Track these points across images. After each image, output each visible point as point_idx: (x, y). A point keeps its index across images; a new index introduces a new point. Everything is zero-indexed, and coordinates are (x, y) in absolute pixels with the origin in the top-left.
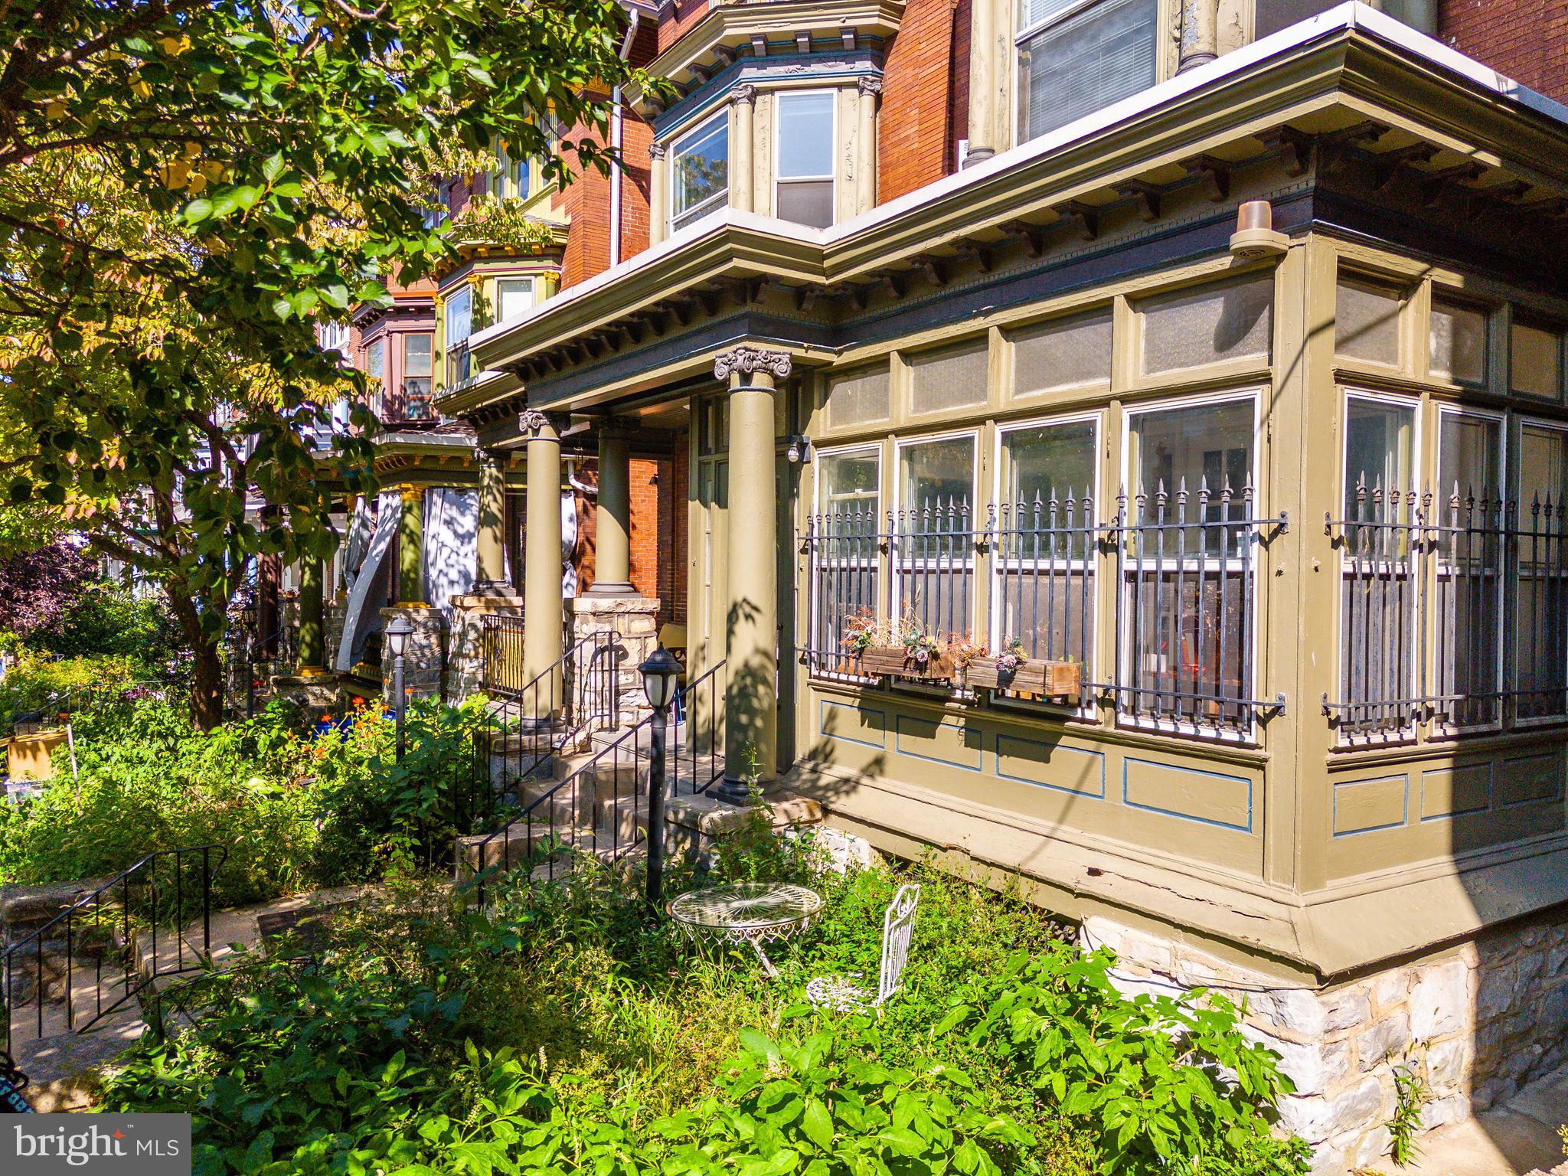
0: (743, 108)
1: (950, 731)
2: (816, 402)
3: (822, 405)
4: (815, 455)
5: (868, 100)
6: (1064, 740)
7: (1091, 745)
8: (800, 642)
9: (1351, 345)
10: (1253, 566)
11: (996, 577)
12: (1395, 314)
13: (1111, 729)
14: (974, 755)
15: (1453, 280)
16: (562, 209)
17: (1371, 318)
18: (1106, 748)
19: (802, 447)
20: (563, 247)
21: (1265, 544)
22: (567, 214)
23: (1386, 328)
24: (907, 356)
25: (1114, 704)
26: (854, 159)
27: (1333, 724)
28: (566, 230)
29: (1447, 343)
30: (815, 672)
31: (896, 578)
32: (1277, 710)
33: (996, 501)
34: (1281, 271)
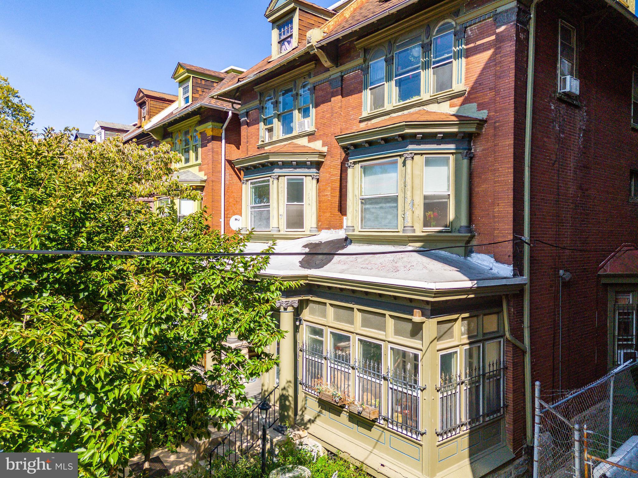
0: (275, 181)
1: (344, 416)
2: (304, 307)
3: (306, 308)
4: (305, 323)
5: (315, 181)
6: (375, 426)
7: (381, 429)
8: (299, 378)
9: (442, 338)
10: (419, 396)
11: (357, 378)
12: (453, 326)
13: (386, 427)
14: (351, 425)
15: (467, 315)
16: (203, 173)
17: (446, 329)
18: (385, 431)
19: (300, 321)
20: (204, 187)
21: (422, 391)
22: (205, 175)
23: (451, 330)
24: (331, 305)
25: (387, 421)
26: (310, 199)
27: (438, 435)
28: (205, 181)
29: (466, 328)
30: (304, 388)
31: (329, 368)
32: (425, 433)
33: (357, 358)
34: (424, 325)
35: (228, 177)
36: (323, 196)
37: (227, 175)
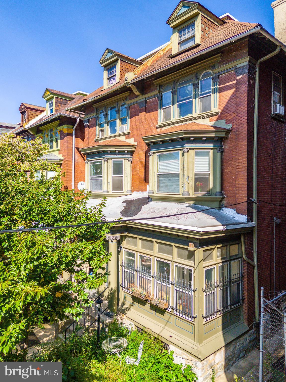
0: (106, 162)
1: (147, 306)
3: (124, 240)
4: (124, 250)
5: (130, 162)
6: (166, 313)
7: (170, 314)
8: (120, 282)
9: (206, 260)
10: (192, 295)
11: (155, 283)
12: (212, 252)
13: (173, 313)
14: (152, 311)
15: (221, 245)
16: (61, 155)
17: (208, 254)
18: (172, 315)
19: (121, 248)
20: (62, 163)
21: (194, 292)
22: (62, 156)
23: (212, 254)
24: (140, 239)
25: (173, 309)
26: (127, 173)
27: (204, 318)
28: (62, 160)
29: (220, 253)
30: (123, 289)
31: (138, 277)
32: (196, 317)
33: (155, 271)
34: (195, 252)
35: (76, 158)
36: (134, 171)
37: (76, 156)
